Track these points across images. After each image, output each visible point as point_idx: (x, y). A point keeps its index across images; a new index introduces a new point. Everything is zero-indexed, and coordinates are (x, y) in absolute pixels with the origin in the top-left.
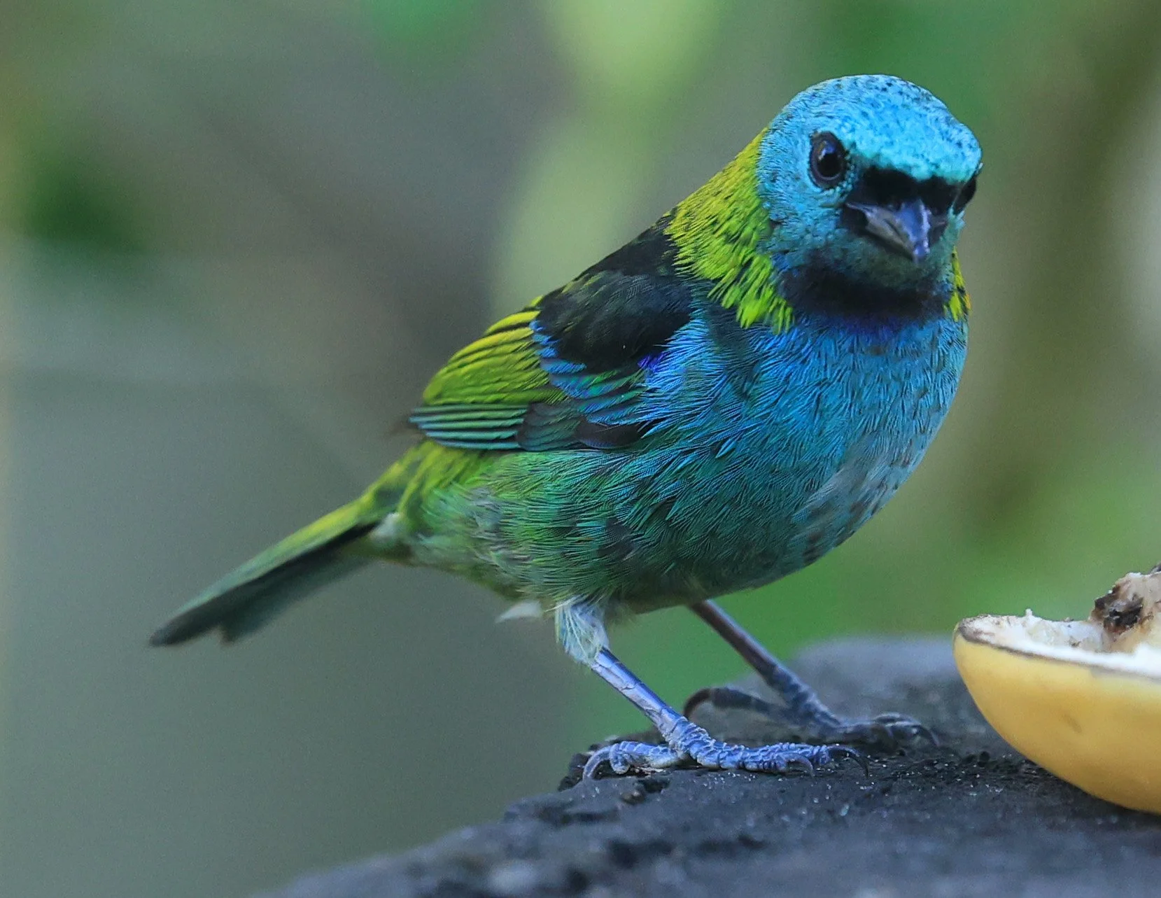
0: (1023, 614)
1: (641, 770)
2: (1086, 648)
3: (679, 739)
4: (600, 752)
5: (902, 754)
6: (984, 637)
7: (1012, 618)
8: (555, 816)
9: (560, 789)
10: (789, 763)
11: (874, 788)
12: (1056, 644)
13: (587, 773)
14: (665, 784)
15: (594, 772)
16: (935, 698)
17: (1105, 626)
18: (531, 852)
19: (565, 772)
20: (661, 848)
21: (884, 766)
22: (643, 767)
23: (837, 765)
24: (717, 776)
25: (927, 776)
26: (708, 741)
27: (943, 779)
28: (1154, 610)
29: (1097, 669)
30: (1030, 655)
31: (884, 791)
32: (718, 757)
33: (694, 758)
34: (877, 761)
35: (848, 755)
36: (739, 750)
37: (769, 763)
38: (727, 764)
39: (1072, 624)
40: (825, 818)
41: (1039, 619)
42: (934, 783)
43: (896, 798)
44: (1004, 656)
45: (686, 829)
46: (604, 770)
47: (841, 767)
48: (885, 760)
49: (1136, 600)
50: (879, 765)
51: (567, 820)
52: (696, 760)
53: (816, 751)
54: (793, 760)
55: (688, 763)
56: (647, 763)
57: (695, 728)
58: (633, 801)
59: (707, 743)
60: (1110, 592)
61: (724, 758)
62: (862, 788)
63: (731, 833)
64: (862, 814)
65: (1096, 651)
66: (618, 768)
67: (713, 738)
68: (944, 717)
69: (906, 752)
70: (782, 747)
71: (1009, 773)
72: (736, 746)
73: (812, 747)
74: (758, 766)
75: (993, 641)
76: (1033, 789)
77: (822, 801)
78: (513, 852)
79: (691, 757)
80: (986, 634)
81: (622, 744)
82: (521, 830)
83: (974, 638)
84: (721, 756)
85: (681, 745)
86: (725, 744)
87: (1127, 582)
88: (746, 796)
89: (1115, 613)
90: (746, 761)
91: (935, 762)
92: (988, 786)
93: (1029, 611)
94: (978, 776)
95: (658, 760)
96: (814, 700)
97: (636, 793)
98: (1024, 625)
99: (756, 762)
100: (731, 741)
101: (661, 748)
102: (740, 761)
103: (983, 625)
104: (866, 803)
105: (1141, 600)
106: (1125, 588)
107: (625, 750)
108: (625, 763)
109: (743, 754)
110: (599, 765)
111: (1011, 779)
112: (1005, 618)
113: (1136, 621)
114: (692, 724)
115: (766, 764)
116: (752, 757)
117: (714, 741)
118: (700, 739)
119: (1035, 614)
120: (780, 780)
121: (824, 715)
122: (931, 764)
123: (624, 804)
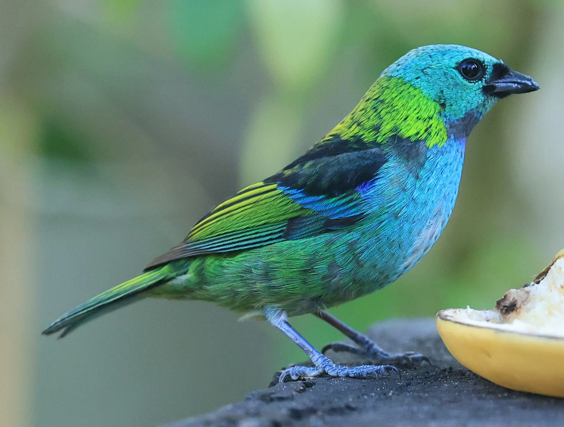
0: (466, 308)
1: (304, 378)
2: (493, 322)
3: (320, 364)
4: (286, 370)
5: (415, 369)
6: (449, 318)
7: (461, 310)
8: (267, 399)
9: (270, 387)
10: (368, 373)
11: (403, 383)
12: (480, 320)
13: (281, 380)
14: (314, 384)
15: (284, 379)
16: (429, 345)
17: (501, 312)
18: (256, 414)
19: (271, 380)
20: (312, 411)
21: (408, 374)
22: (305, 377)
23: (388, 374)
24: (336, 380)
25: (426, 378)
26: (333, 365)
27: (433, 379)
28: (522, 305)
29: (497, 330)
30: (468, 325)
31: (409, 384)
32: (337, 372)
33: (327, 372)
34: (404, 372)
35: (392, 369)
36: (346, 368)
37: (359, 373)
38: (341, 374)
39: (487, 311)
40: (382, 397)
41: (472, 310)
42: (429, 381)
43: (413, 387)
44: (458, 325)
45: (323, 403)
46: (288, 379)
47: (390, 375)
48: (408, 371)
49: (514, 301)
50: (405, 373)
51: (272, 400)
52: (328, 373)
53: (379, 367)
54: (369, 372)
55: (324, 375)
56: (306, 375)
57: (327, 359)
58: (300, 391)
59: (332, 366)
60: (503, 297)
61: (340, 372)
62: (398, 383)
63: (342, 404)
64: (398, 395)
65: (497, 323)
66: (294, 377)
67: (334, 364)
68: (434, 352)
69: (417, 368)
70: (364, 367)
71: (461, 376)
72: (345, 367)
73: (377, 366)
74: (354, 375)
75: (453, 319)
76: (471, 382)
77: (381, 389)
78: (249, 414)
79: (326, 372)
80: (450, 316)
81: (295, 367)
82: (252, 405)
83: (445, 319)
84: (339, 371)
85: (321, 367)
86: (340, 366)
87: (510, 293)
88: (348, 388)
89: (505, 306)
90: (349, 373)
91: (430, 372)
92: (452, 381)
93: (468, 306)
94: (448, 377)
95: (311, 373)
96: (376, 346)
97: (302, 388)
98: (466, 312)
99: (353, 373)
100: (342, 365)
101: (312, 368)
102: (346, 373)
103: (448, 313)
104: (401, 390)
105: (516, 301)
106: (509, 295)
107: (297, 370)
108: (297, 375)
109: (347, 370)
110: (286, 376)
111: (462, 379)
112: (458, 309)
113: (514, 309)
114: (326, 358)
115: (358, 374)
116: (352, 371)
117: (335, 364)
118: (329, 364)
119: (471, 308)
120: (363, 381)
121: (381, 353)
122: (428, 373)
123: (297, 393)
